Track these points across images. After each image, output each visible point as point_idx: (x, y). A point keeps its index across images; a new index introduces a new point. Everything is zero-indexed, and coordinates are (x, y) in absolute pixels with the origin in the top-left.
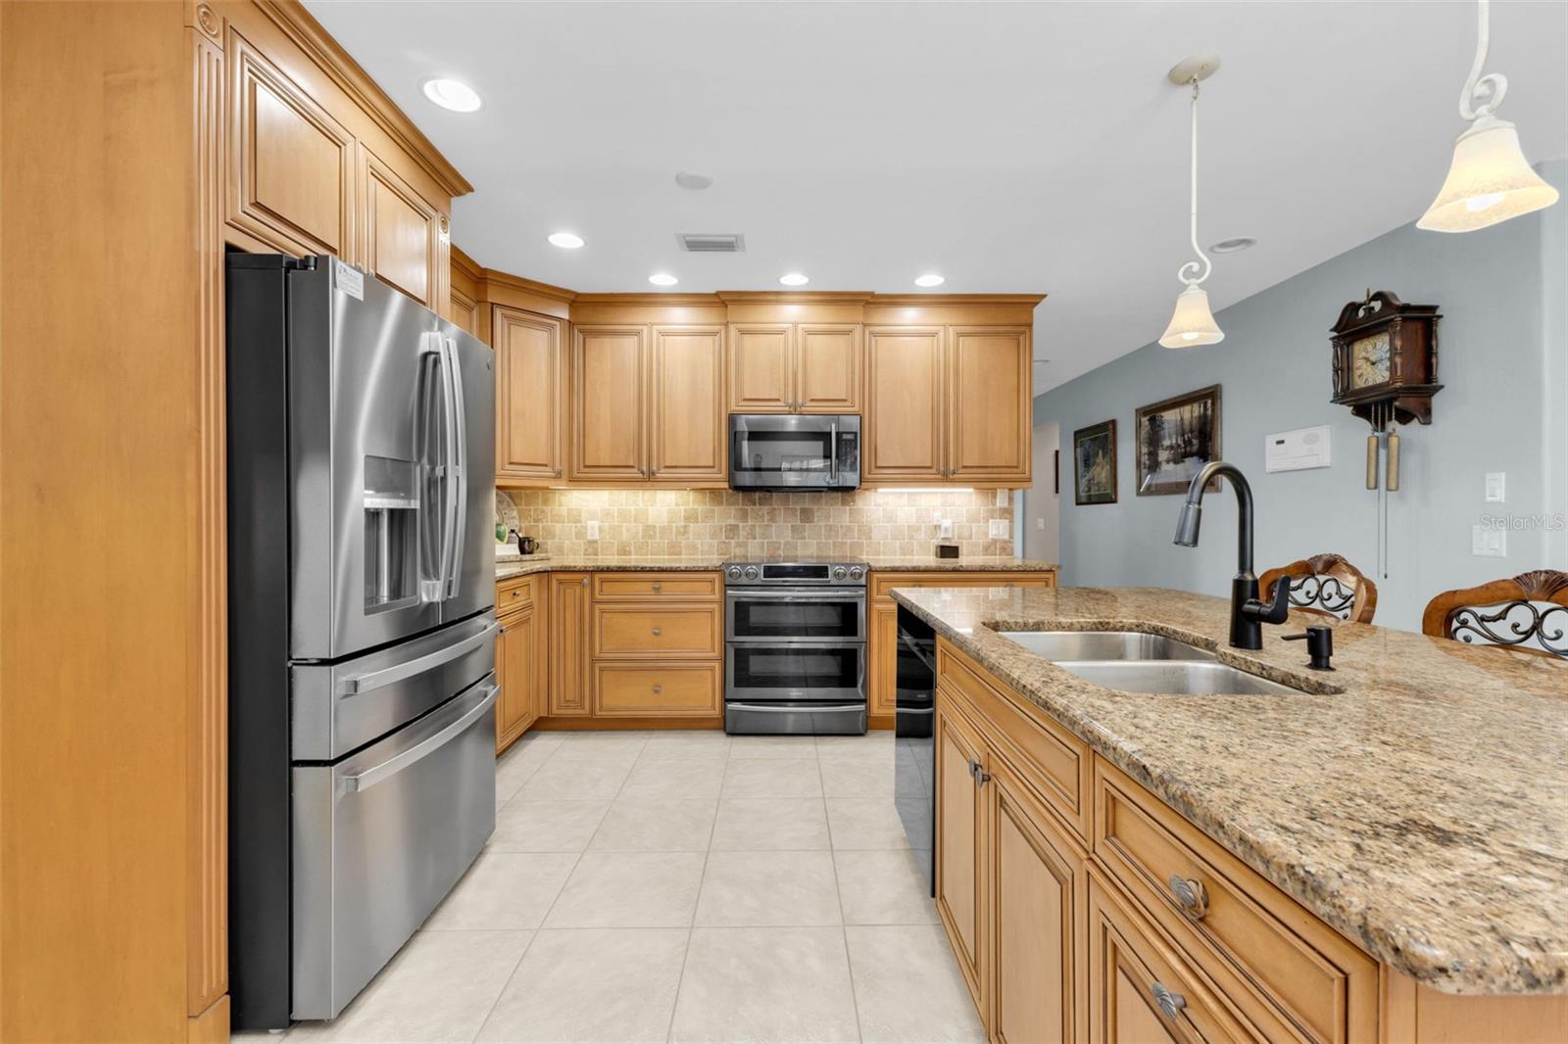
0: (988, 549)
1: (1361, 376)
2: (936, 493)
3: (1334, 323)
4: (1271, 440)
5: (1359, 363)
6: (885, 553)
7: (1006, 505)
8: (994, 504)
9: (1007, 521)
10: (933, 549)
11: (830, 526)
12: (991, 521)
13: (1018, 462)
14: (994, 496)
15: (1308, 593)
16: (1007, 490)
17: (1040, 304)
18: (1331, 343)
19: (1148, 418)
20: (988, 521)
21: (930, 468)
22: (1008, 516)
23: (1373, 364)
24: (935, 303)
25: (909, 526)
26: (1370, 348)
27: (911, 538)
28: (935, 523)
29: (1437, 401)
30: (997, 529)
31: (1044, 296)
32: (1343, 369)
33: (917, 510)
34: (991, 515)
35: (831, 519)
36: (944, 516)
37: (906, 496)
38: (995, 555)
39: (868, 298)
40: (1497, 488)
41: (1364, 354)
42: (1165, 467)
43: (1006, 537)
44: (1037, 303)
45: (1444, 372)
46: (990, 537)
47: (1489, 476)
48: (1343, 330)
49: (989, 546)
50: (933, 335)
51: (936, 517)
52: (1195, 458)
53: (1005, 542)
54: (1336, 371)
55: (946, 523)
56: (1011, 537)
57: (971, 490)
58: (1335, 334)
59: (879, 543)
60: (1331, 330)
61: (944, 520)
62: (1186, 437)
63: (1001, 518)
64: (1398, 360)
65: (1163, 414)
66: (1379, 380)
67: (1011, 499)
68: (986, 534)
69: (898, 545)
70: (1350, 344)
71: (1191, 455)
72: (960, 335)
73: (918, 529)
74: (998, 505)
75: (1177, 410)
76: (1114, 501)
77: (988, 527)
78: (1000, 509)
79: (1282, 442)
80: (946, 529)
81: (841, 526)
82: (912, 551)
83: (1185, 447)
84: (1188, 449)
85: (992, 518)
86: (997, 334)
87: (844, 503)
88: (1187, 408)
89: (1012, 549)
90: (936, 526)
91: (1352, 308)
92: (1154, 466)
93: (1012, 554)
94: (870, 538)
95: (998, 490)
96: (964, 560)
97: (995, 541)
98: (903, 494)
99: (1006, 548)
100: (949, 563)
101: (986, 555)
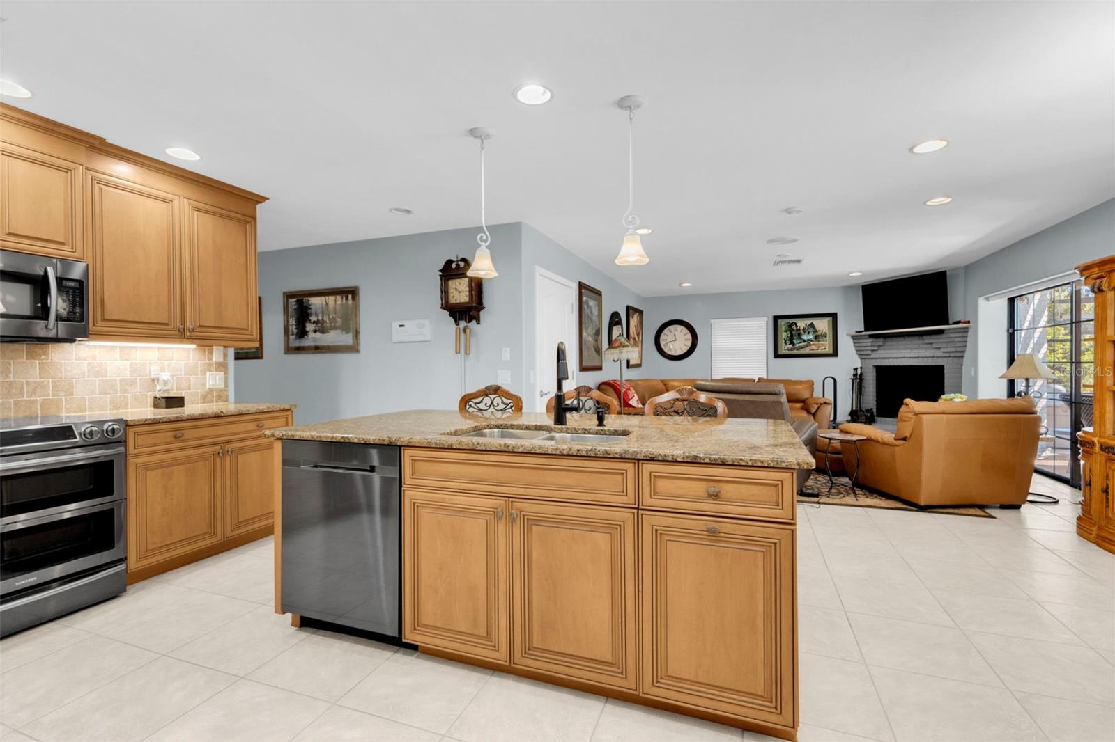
0: (205, 398)
1: (453, 297)
2: (155, 348)
3: (441, 268)
4: (395, 325)
5: (452, 291)
6: (91, 409)
7: (221, 360)
8: (210, 359)
9: (223, 373)
10: (150, 401)
11: (10, 384)
12: (208, 373)
13: (248, 324)
14: (211, 353)
15: (486, 404)
16: (222, 348)
17: (263, 204)
18: (439, 277)
19: (295, 299)
20: (205, 373)
21: (167, 324)
22: (223, 369)
23: (460, 292)
24: (175, 174)
25: (121, 381)
26: (457, 284)
27: (126, 391)
28: (153, 376)
29: (482, 313)
30: (214, 380)
31: (268, 199)
32: (445, 292)
33: (131, 365)
34: (209, 367)
35: (11, 375)
36: (162, 370)
37: (118, 350)
38: (212, 402)
39: (97, 143)
40: (507, 354)
41: (454, 286)
42: (311, 335)
43: (222, 386)
44: (261, 202)
45: (486, 301)
46: (208, 387)
47: (504, 349)
48: (445, 272)
49: (207, 395)
50: (168, 201)
51: (154, 370)
52: (339, 331)
53: (221, 390)
54: (442, 292)
55: (165, 376)
56: (226, 386)
57: (194, 346)
58: (441, 273)
59: (84, 398)
60: (440, 271)
61: (161, 374)
62: (331, 317)
63: (216, 371)
64: (473, 292)
65: (309, 299)
66: (462, 301)
67: (225, 355)
68: (204, 385)
69: (108, 399)
70: (448, 280)
71: (335, 328)
72: (195, 209)
73: (133, 383)
74: (214, 360)
75: (323, 298)
76: (262, 358)
77: (205, 378)
78: (216, 363)
79: (403, 326)
80: (166, 382)
81: (27, 383)
82: (127, 404)
83: (330, 323)
84: (333, 324)
85: (210, 371)
86: (227, 217)
87: (31, 356)
88: (331, 299)
89: (227, 396)
90: (153, 380)
91: (449, 262)
92: (302, 333)
93: (227, 401)
94: (72, 394)
95: (214, 347)
96: (190, 409)
97: (211, 391)
98: (112, 348)
99: (221, 396)
100: (173, 412)
101: (204, 403)
